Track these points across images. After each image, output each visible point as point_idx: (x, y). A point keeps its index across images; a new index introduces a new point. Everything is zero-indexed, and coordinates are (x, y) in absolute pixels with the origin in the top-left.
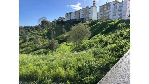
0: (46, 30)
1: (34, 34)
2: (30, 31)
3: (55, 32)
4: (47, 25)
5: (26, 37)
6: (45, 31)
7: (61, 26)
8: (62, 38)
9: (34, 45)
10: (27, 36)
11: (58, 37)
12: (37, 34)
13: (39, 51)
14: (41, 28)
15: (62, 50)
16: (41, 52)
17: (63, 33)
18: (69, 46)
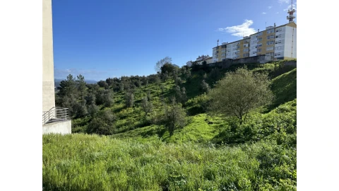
0: (168, 84)
1: (145, 91)
2: (140, 85)
3: (184, 89)
4: (171, 74)
5: (130, 98)
6: (165, 87)
7: (201, 75)
8: (199, 102)
9: (143, 113)
10: (133, 96)
11: (190, 101)
12: (151, 93)
13: (147, 128)
14: (159, 81)
15: (193, 132)
16: (152, 130)
17: (202, 91)
18: (212, 123)
